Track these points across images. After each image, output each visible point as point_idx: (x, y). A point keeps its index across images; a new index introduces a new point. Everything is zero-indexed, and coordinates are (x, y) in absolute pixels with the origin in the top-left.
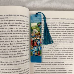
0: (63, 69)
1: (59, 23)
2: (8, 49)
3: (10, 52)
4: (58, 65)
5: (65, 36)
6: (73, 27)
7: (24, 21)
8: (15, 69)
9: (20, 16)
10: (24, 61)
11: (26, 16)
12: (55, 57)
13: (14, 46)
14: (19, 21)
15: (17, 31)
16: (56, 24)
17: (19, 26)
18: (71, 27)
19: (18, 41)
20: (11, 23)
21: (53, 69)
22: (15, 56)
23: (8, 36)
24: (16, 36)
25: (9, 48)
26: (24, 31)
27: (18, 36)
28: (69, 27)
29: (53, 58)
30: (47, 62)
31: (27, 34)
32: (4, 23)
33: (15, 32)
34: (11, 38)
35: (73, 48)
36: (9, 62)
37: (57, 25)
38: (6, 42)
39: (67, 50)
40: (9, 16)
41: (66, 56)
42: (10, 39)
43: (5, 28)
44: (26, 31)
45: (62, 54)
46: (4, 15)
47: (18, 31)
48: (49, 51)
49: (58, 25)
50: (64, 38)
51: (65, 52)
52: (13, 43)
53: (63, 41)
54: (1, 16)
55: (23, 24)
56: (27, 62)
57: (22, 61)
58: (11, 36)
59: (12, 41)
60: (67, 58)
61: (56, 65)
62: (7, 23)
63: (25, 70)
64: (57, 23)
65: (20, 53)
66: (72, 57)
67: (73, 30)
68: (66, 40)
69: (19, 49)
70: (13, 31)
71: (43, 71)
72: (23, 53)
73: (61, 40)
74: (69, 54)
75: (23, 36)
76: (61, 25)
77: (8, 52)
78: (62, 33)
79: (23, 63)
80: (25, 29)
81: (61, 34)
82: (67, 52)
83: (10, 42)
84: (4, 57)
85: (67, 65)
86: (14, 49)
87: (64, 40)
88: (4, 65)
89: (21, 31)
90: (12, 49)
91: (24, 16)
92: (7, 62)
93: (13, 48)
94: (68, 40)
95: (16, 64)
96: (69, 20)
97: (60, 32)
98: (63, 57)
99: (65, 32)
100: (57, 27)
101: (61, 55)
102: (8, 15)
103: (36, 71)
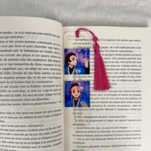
0: (124, 128)
2: (21, 91)
3: (26, 95)
4: (115, 121)
5: (126, 69)
6: (140, 55)
7: (51, 44)
9: (44, 34)
10: (48, 112)
12: (109, 108)
13: (32, 86)
14: (41, 42)
15: (38, 60)
16: (111, 49)
17: (42, 51)
18: (137, 55)
19: (39, 78)
20: (28, 47)
21: (106, 128)
22: (34, 102)
23: (22, 69)
24: (36, 69)
25: (23, 89)
26: (51, 61)
27: (40, 69)
28: (133, 55)
29: (106, 110)
30: (96, 117)
33: (34, 62)
34: (26, 71)
35: (140, 91)
36: (23, 113)
37: (112, 51)
38: (17, 78)
39: (131, 95)
40: (25, 34)
42: (25, 73)
43: (18, 55)
44: (54, 61)
45: (122, 102)
46: (16, 33)
47: (40, 60)
48: (100, 97)
49: (114, 51)
50: (124, 73)
51: (127, 99)
52: (30, 80)
53: (123, 78)
54: (11, 33)
55: (49, 48)
57: (45, 112)
58: (27, 69)
59: (28, 78)
60: (131, 110)
61: (111, 121)
62: (20, 46)
63: (51, 129)
64: (111, 47)
65: (42, 97)
67: (140, 59)
68: (128, 77)
69: (40, 91)
70: (31, 60)
71: (88, 132)
72: (48, 99)
73: (120, 77)
74: (135, 102)
75: (48, 69)
76: (120, 51)
77: (22, 95)
78: (120, 64)
79: (47, 117)
80: (52, 57)
81: (119, 66)
83: (25, 78)
84: (14, 105)
86: (32, 91)
88: (15, 118)
89: (45, 60)
90: (28, 91)
91: (51, 35)
92: (20, 113)
93: (31, 89)
94: (131, 77)
95: (35, 117)
97: (118, 62)
98: (123, 108)
99: (127, 62)
101: (120, 104)
102: (23, 33)
103: (77, 132)
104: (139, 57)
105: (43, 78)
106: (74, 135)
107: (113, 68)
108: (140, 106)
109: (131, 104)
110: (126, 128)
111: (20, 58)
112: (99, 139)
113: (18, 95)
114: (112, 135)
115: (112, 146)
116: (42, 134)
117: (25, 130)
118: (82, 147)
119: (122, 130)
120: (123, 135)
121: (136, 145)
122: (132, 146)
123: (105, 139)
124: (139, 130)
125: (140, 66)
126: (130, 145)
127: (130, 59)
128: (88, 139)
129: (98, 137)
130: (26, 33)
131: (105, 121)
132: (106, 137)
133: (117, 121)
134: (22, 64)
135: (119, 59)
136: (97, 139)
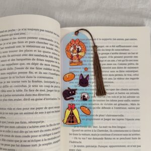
0: (122, 127)
1: (112, 46)
2: (23, 86)
3: (27, 91)
4: (113, 119)
5: (122, 68)
6: (137, 53)
7: (52, 41)
8: (34, 122)
10: (49, 108)
11: (54, 34)
12: (106, 106)
13: (33, 81)
15: (40, 55)
16: (107, 48)
17: (44, 47)
19: (40, 73)
20: (30, 42)
21: (103, 127)
22: (35, 97)
23: (23, 64)
24: (37, 64)
25: (24, 84)
26: (52, 57)
27: (41, 64)
28: (130, 53)
29: (102, 108)
31: (56, 63)
32: (19, 42)
33: (36, 58)
34: (28, 66)
35: (138, 90)
36: (24, 109)
37: (108, 50)
38: (19, 73)
39: (128, 93)
40: (27, 31)
41: (127, 104)
42: (27, 68)
43: (20, 51)
44: (55, 58)
45: (119, 101)
46: (19, 30)
47: (42, 56)
49: (110, 50)
50: (121, 71)
51: (124, 97)
52: (31, 75)
53: (119, 77)
54: (15, 30)
55: (50, 44)
56: (56, 112)
57: (46, 108)
58: (29, 64)
59: (30, 72)
60: (129, 108)
61: (108, 120)
62: (23, 42)
64: (108, 46)
65: (43, 93)
66: (138, 106)
67: (137, 57)
68: (125, 75)
69: (42, 86)
70: (33, 55)
72: (49, 95)
73: (116, 75)
74: (132, 101)
75: (49, 65)
76: (116, 50)
77: (23, 90)
78: (117, 63)
79: (48, 113)
80: (53, 53)
81: (115, 64)
82: (128, 97)
83: (27, 73)
84: (15, 100)
85: (130, 120)
86: (33, 86)
87: (122, 75)
88: (15, 114)
89: (47, 56)
90: (30, 86)
92: (21, 109)
93: (32, 84)
94: (128, 75)
95: (36, 113)
96: (129, 41)
97: (114, 61)
98: (121, 106)
99: (123, 61)
100: (109, 54)
101: (117, 103)
103: (73, 131)
104: (135, 55)
105: (45, 73)
106: (70, 134)
107: (110, 66)
108: (138, 104)
109: (129, 103)
110: (125, 127)
111: (22, 53)
112: (96, 139)
113: (19, 91)
114: (109, 135)
115: (110, 146)
116: (43, 131)
117: (25, 127)
118: (78, 146)
119: (120, 129)
120: (121, 135)
121: (135, 146)
122: (131, 146)
123: (102, 139)
124: (138, 129)
125: (137, 64)
126: (129, 146)
127: (127, 57)
128: (84, 139)
129: (95, 137)
130: (28, 29)
131: (102, 119)
132: (103, 137)
133: (115, 120)
134: (24, 60)
135: (115, 57)
136: (94, 139)
